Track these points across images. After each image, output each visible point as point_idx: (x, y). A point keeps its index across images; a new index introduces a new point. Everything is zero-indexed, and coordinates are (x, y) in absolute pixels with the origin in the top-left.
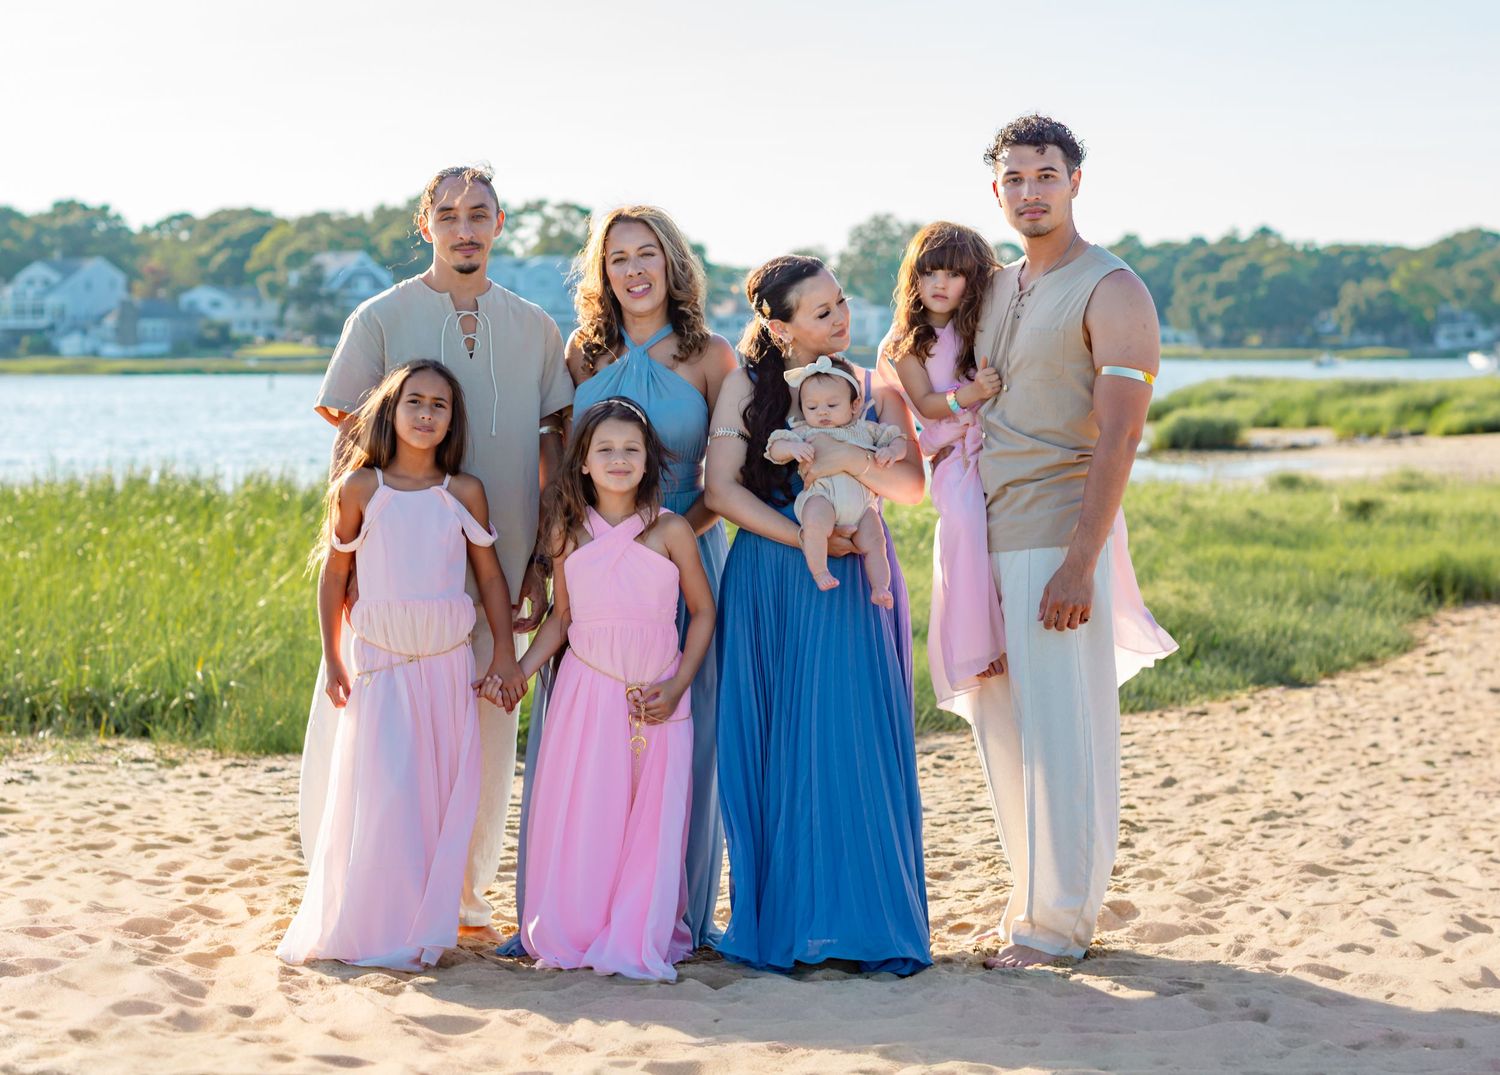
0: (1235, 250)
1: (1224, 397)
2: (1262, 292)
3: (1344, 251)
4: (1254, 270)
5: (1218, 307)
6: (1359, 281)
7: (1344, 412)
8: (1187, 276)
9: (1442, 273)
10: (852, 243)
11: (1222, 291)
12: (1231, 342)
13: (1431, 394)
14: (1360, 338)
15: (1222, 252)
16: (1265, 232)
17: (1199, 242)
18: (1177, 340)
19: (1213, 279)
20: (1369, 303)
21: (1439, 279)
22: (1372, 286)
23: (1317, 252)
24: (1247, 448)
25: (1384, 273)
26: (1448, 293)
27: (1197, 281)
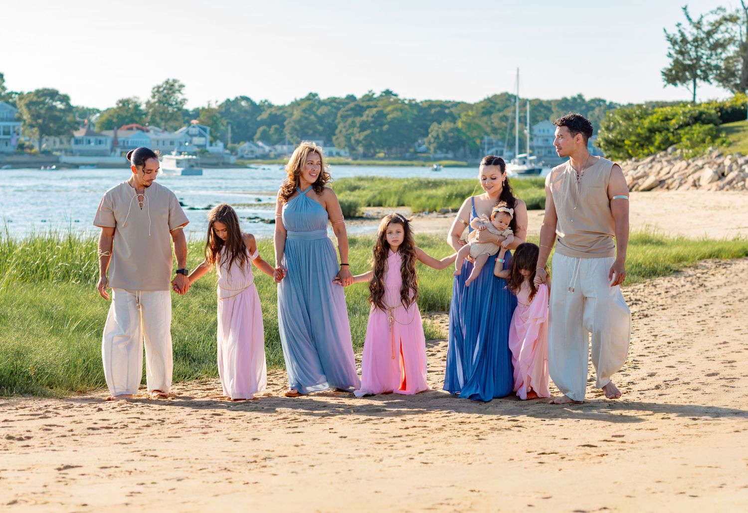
0: (371, 104)
1: (353, 189)
2: (385, 128)
3: (431, 104)
4: (381, 115)
5: (361, 136)
6: (440, 123)
7: (418, 197)
8: (344, 117)
9: (485, 119)
10: (154, 97)
11: (363, 127)
12: (368, 156)
13: (466, 188)
14: (440, 155)
15: (364, 104)
16: (388, 93)
17: (351, 98)
18: (338, 154)
19: (358, 120)
20: (445, 134)
21: (483, 121)
22: (447, 125)
23: (417, 104)
24: (361, 218)
25: (454, 119)
26: (488, 130)
27: (350, 120)
